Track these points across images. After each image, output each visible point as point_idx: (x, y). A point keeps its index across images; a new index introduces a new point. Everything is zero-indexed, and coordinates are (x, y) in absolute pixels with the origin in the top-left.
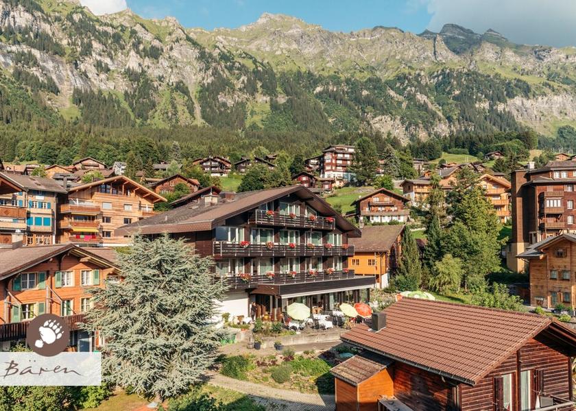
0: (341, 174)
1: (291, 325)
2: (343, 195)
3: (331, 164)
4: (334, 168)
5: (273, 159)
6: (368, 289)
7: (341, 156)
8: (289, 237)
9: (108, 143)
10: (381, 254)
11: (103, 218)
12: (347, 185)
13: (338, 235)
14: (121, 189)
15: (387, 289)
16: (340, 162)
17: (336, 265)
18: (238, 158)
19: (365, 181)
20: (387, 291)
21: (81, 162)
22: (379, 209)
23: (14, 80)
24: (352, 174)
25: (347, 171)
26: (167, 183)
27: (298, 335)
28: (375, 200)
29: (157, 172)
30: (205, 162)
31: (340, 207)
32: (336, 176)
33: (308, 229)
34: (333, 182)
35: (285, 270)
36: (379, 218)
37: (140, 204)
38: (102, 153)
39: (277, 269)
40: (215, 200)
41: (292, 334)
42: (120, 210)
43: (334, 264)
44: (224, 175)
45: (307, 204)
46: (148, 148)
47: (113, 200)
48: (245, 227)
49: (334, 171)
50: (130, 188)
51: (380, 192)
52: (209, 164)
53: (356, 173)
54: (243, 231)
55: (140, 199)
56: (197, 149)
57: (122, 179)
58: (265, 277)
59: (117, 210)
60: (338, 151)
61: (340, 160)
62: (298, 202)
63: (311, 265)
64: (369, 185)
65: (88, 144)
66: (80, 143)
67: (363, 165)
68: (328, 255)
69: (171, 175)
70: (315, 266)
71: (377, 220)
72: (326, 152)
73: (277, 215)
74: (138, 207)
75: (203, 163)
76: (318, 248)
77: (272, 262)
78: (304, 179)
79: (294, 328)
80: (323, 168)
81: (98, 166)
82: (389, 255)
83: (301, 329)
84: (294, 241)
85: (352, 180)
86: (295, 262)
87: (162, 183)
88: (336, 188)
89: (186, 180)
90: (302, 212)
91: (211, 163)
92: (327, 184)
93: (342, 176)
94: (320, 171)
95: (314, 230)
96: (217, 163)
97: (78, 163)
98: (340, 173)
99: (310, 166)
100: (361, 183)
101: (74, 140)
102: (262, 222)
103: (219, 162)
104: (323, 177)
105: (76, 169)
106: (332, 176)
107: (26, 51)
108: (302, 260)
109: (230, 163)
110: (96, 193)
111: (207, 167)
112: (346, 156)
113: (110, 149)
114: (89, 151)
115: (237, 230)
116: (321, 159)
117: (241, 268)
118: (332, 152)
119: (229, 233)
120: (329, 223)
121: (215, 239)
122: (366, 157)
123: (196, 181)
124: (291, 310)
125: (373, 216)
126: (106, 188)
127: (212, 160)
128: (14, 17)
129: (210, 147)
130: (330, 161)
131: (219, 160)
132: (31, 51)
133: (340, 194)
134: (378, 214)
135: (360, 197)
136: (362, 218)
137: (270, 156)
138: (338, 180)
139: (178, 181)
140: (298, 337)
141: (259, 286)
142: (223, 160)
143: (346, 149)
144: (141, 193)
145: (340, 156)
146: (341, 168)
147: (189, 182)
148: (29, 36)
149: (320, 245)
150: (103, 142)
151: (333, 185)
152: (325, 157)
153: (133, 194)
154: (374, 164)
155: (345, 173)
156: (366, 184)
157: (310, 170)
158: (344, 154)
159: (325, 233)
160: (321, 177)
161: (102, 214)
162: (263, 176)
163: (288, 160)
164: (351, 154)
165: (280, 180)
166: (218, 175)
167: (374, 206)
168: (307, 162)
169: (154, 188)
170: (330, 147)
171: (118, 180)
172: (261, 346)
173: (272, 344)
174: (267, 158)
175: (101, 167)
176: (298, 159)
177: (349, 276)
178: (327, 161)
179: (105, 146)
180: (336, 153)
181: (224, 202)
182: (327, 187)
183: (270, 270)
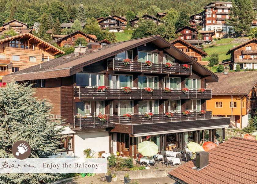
0: (221, 27)
1: (142, 160)
2: (222, 45)
3: (211, 18)
4: (214, 22)
5: (163, 16)
6: (223, 129)
7: (221, 11)
8: (148, 82)
9: (32, 7)
10: (242, 97)
11: (13, 68)
12: (225, 37)
13: (196, 80)
14: (27, 44)
15: (246, 129)
16: (219, 17)
17: (195, 107)
18: (133, 16)
19: (241, 32)
20: (246, 130)
21: (9, 23)
22: (252, 57)
24: (230, 27)
25: (225, 25)
26: (69, 39)
27: (147, 170)
28: (248, 49)
29: (63, 30)
30: (105, 20)
31: (217, 56)
32: (216, 29)
33: (165, 75)
34: (213, 34)
35: (144, 111)
36: (252, 65)
37: (43, 56)
38: (26, 16)
39: (137, 110)
40: (83, 51)
41: (142, 169)
42: (26, 62)
43: (192, 106)
44: (121, 31)
45: (165, 52)
46: (59, 10)
47: (20, 53)
48: (105, 74)
49: (214, 25)
50: (34, 43)
51: (253, 42)
52: (108, 22)
53: (233, 25)
54: (103, 77)
55: (43, 52)
56: (103, 10)
57: (27, 35)
58: (123, 117)
59: (23, 62)
60: (218, 7)
61: (219, 14)
62: (157, 50)
63: (169, 107)
64: (245, 36)
65: (16, 8)
66: (10, 9)
67: (240, 19)
68: (185, 98)
69: (74, 31)
70: (174, 108)
71: (249, 67)
72: (207, 8)
73: (136, 63)
74: (41, 58)
75: (103, 21)
76: (176, 91)
77: (131, 105)
78: (187, 32)
79: (145, 163)
80: (205, 22)
81: (22, 27)
82: (249, 98)
83: (151, 164)
84: (153, 86)
85: (230, 32)
86: (154, 104)
87: (66, 38)
88: (216, 40)
89: (85, 36)
90: (161, 60)
91: (110, 21)
92: (207, 36)
93: (221, 28)
94: (202, 25)
95: (171, 75)
96: (115, 21)
97: (6, 25)
98: (219, 27)
99: (196, 21)
100: (238, 35)
101: (6, 6)
102: (119, 69)
103: (116, 20)
104: (205, 30)
105: (4, 29)
106: (212, 29)
108: (160, 102)
109: (126, 21)
110: (6, 47)
111: (106, 24)
112: (225, 11)
113: (32, 12)
114: (17, 14)
115: (98, 76)
116: (203, 14)
117: (101, 109)
118: (212, 8)
119: (90, 79)
120: (186, 69)
121: (75, 84)
122: (242, 11)
123: (94, 37)
124: (142, 147)
125: (245, 63)
126: (15, 43)
127: (110, 18)
129: (113, 8)
130: (210, 16)
131: (117, 18)
133: (218, 45)
134: (250, 61)
135: (234, 47)
136: (235, 66)
137: (161, 14)
138: (218, 32)
139: (78, 36)
140: (147, 172)
141: (117, 125)
142: (121, 18)
143: (225, 5)
144: (43, 47)
145: (219, 11)
146: (221, 22)
147: (88, 37)
149: (178, 89)
150: (28, 7)
151: (213, 37)
152: (207, 13)
153: (37, 48)
154: (250, 18)
155: (224, 26)
156: (242, 35)
157: (195, 24)
158: (223, 9)
159: (183, 79)
160: (203, 31)
161: (11, 64)
162: (149, 30)
163: (175, 15)
164: (229, 9)
165: (164, 34)
166: (115, 31)
167: (246, 54)
168: (192, 18)
169: (59, 43)
170: (211, 4)
171: (24, 36)
172: (112, 179)
173: (122, 178)
174: (158, 15)
175: (24, 27)
176: (183, 16)
177: (206, 117)
178: (208, 16)
179: (28, 10)
180: (216, 9)
181: (91, 52)
182: (207, 38)
183: (130, 111)
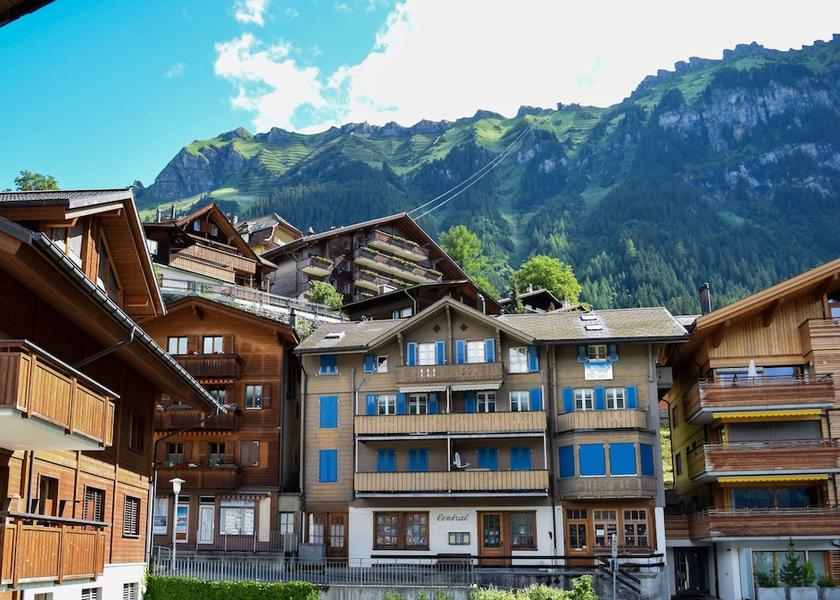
23: (777, 212)
107: (791, 153)
128: (764, 105)
132: (800, 150)
148: (794, 125)
